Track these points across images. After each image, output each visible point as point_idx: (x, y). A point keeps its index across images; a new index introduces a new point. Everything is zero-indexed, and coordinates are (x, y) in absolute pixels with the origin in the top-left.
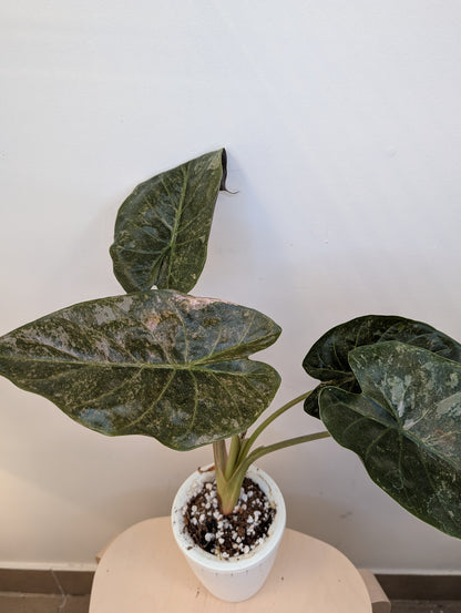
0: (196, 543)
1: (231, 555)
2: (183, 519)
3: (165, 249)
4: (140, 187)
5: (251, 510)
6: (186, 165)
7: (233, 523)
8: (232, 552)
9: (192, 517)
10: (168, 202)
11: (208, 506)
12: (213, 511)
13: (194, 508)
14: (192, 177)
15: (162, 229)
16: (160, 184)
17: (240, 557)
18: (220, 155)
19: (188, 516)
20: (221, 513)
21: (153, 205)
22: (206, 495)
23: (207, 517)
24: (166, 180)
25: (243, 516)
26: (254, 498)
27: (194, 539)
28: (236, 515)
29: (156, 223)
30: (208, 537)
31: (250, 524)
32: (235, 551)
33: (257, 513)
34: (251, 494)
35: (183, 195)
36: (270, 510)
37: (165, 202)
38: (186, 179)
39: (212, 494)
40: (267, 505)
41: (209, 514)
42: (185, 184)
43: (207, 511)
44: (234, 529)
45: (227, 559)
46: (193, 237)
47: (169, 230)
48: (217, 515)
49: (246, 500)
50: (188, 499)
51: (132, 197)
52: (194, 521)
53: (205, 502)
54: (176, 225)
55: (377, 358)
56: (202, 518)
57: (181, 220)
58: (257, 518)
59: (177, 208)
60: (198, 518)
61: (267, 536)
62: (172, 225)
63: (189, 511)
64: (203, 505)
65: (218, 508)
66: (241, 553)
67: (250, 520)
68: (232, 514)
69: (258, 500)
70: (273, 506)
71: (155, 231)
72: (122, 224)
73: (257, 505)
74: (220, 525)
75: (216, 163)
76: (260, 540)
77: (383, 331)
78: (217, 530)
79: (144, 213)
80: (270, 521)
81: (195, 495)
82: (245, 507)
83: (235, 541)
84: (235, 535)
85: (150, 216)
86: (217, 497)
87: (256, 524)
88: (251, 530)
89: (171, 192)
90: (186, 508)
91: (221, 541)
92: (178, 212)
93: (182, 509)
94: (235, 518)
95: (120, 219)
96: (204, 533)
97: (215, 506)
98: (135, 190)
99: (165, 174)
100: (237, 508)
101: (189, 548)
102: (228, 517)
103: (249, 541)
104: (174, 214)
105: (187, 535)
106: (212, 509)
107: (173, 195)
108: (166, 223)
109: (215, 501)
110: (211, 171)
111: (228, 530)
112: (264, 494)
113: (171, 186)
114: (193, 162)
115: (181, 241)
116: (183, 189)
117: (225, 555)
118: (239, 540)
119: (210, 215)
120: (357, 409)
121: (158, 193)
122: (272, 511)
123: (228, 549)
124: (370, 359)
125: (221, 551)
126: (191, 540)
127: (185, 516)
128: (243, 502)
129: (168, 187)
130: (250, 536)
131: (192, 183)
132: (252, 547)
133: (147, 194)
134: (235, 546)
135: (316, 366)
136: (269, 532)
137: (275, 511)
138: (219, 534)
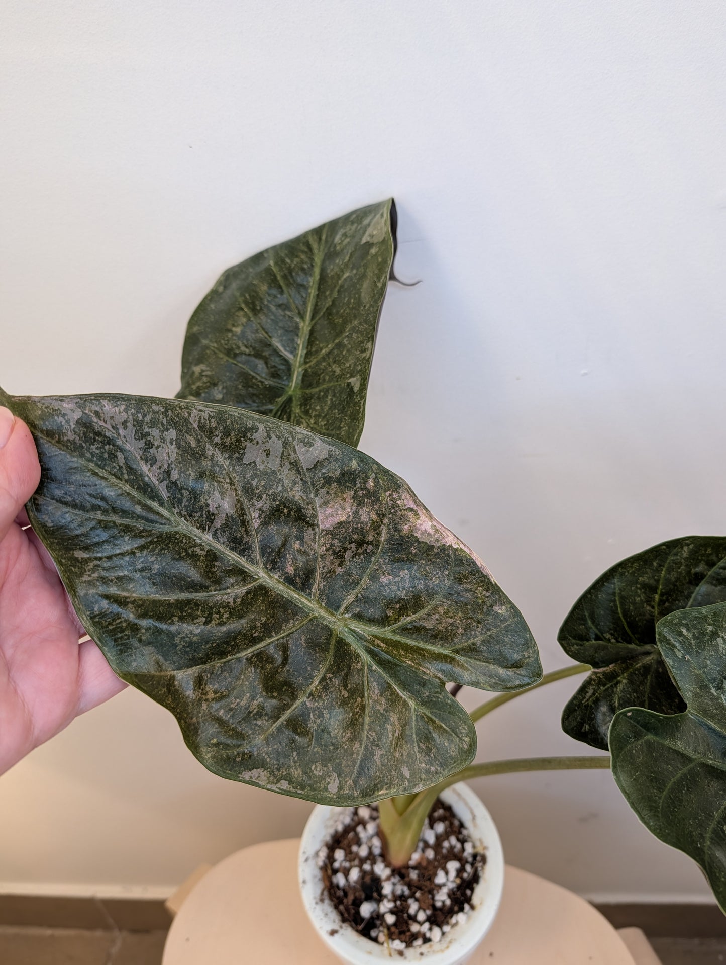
0: (344, 920)
1: (409, 944)
2: (319, 874)
3: (281, 400)
4: (230, 276)
5: (441, 861)
6: (318, 232)
7: (410, 885)
8: (410, 939)
9: (335, 872)
10: (284, 307)
11: (363, 852)
12: (374, 862)
13: (339, 855)
14: (331, 255)
15: (275, 361)
16: (268, 270)
17: (425, 948)
18: (386, 212)
19: (328, 870)
20: (388, 864)
21: (255, 311)
22: (360, 829)
23: (364, 873)
24: (280, 262)
25: (427, 871)
26: (446, 835)
27: (341, 914)
28: (414, 868)
29: (263, 350)
30: (366, 910)
31: (440, 886)
32: (415, 937)
33: (453, 866)
34: (440, 827)
35: (313, 292)
36: (475, 856)
37: (279, 306)
38: (318, 260)
39: (371, 828)
40: (469, 848)
41: (367, 867)
42: (317, 271)
43: (362, 861)
44: (412, 895)
45: (401, 953)
46: (334, 377)
47: (286, 362)
48: (381, 870)
49: (431, 840)
50: (325, 835)
51: (213, 295)
52: (340, 879)
53: (359, 843)
54: (301, 351)
55: (714, 635)
56: (354, 874)
57: (310, 342)
58: (452, 874)
59: (302, 316)
60: (346, 873)
61: (473, 907)
62: (294, 351)
63: (330, 859)
64: (355, 848)
65: (384, 856)
66: (427, 940)
67: (440, 878)
68: (407, 867)
69: (453, 840)
70: (480, 850)
71: (261, 364)
72: (196, 351)
73: (452, 848)
74: (387, 889)
75: (378, 228)
76: (460, 917)
77: (711, 565)
78: (380, 898)
79: (238, 330)
80: (475, 878)
81: (340, 828)
82: (430, 854)
83: (414, 918)
84: (413, 907)
85: (251, 336)
86: (380, 834)
87: (451, 885)
88: (442, 898)
89: (289, 285)
90: (323, 854)
91: (390, 919)
92: (305, 327)
93: (317, 854)
94: (414, 875)
95: (191, 341)
96: (357, 904)
97: (377, 851)
98: (219, 283)
99: (276, 249)
100: (416, 857)
101: (333, 933)
102: (400, 873)
103: (440, 917)
104: (296, 331)
105: (327, 906)
106: (371, 858)
107: (293, 291)
108: (281, 348)
109: (376, 842)
110: (369, 245)
111: (402, 898)
112: (462, 825)
113: (289, 275)
114: (332, 226)
115: (310, 386)
116: (313, 281)
117: (398, 945)
118: (421, 916)
119: (371, 336)
120: (680, 745)
121: (264, 288)
122: (479, 859)
123: (402, 933)
124: (700, 636)
125: (391, 936)
126: (334, 916)
127: (324, 869)
128: (426, 845)
129: (285, 277)
130: (441, 909)
131: (331, 269)
132: (446, 928)
133: (244, 290)
134: (415, 928)
135: (583, 638)
136: (475, 900)
137: (484, 860)
138: (386, 906)
